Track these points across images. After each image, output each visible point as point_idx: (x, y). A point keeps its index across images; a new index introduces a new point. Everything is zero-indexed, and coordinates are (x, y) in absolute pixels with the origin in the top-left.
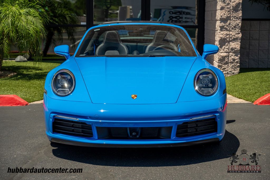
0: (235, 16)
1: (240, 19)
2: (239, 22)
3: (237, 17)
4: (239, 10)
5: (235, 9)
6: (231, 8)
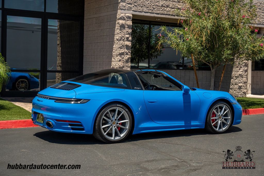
0: (127, 66)
1: (129, 67)
2: (129, 69)
4: (129, 62)
5: (127, 61)
6: (125, 61)
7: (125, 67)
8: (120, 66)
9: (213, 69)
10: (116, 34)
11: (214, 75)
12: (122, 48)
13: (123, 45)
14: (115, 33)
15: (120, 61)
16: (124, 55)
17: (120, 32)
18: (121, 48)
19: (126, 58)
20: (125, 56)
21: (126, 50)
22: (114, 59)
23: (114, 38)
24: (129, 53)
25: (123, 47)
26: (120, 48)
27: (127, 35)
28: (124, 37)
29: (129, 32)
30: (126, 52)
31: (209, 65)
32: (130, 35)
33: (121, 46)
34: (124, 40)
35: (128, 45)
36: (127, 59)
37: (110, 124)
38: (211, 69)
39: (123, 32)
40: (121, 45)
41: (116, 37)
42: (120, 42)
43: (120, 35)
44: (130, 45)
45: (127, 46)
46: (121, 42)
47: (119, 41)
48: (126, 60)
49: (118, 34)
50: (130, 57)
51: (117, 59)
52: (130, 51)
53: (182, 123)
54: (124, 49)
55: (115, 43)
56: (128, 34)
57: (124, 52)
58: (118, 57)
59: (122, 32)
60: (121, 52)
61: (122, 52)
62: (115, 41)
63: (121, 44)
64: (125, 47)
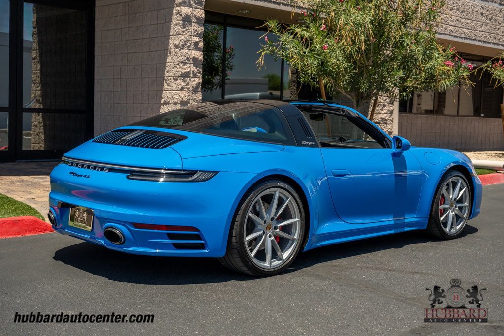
0: (195, 99)
3: (197, 101)
4: (199, 92)
5: (195, 91)
6: (191, 89)
7: (191, 102)
8: (182, 98)
10: (172, 36)
12: (187, 63)
13: (187, 58)
14: (171, 34)
15: (182, 89)
16: (190, 77)
17: (183, 32)
18: (184, 64)
19: (194, 83)
20: (192, 79)
21: (194, 69)
22: (169, 85)
23: (168, 44)
24: (199, 75)
25: (188, 61)
26: (182, 63)
27: (195, 38)
28: (189, 40)
29: (199, 32)
30: (193, 72)
32: (200, 38)
33: (185, 60)
34: (189, 46)
35: (198, 58)
36: (195, 86)
37: (260, 230)
39: (188, 32)
40: (185, 58)
41: (174, 41)
42: (183, 50)
43: (183, 38)
44: (201, 57)
45: (195, 60)
46: (185, 51)
47: (181, 49)
48: (193, 87)
49: (179, 35)
50: (201, 81)
51: (175, 86)
52: (201, 70)
53: (390, 220)
54: (190, 66)
55: (170, 53)
56: (198, 35)
57: (190, 71)
58: (179, 81)
59: (186, 32)
60: (185, 71)
61: (186, 72)
62: (171, 49)
63: (184, 56)
64: (192, 62)
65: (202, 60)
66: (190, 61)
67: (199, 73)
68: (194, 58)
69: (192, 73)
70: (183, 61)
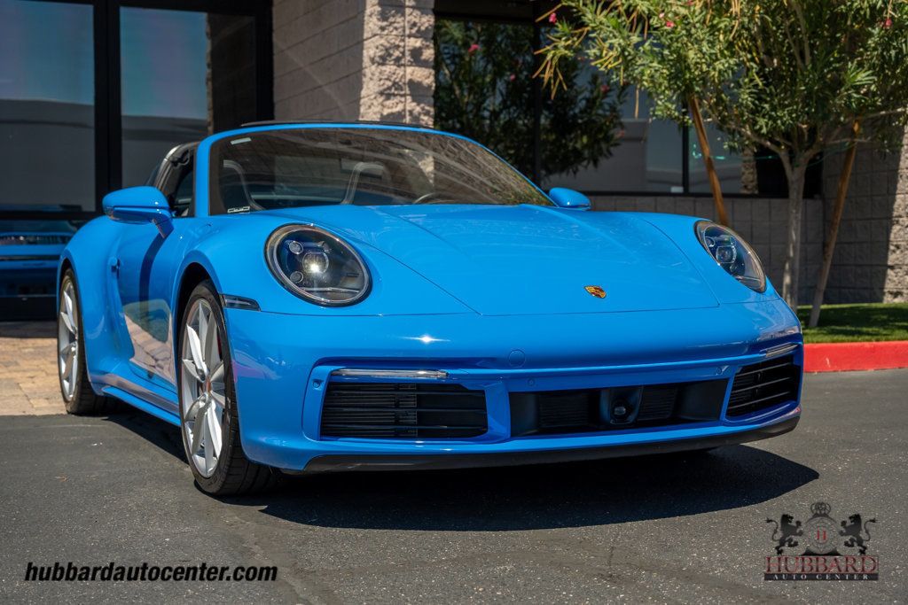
9: (796, 169)
10: (367, 39)
11: (798, 193)
12: (394, 95)
13: (395, 83)
14: (365, 35)
17: (383, 29)
18: (388, 97)
21: (411, 105)
23: (360, 61)
24: (426, 118)
25: (396, 89)
26: (381, 93)
27: (412, 39)
28: (399, 46)
29: (423, 28)
30: (411, 112)
31: (778, 151)
32: (425, 39)
33: (389, 88)
34: (398, 60)
35: (420, 84)
38: (787, 166)
39: (396, 28)
40: (390, 84)
41: (370, 50)
42: (384, 68)
43: (383, 42)
44: (429, 81)
45: (414, 86)
46: (389, 68)
47: (379, 64)
49: (376, 36)
52: (432, 110)
54: (403, 99)
55: (365, 75)
56: (420, 34)
57: (404, 110)
59: (391, 28)
60: (390, 111)
61: (392, 114)
62: (366, 68)
63: (387, 79)
64: (408, 92)
65: (430, 87)
66: (402, 90)
67: (427, 113)
68: (411, 83)
69: (407, 114)
70: (385, 90)
